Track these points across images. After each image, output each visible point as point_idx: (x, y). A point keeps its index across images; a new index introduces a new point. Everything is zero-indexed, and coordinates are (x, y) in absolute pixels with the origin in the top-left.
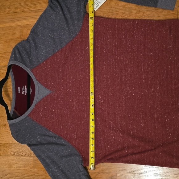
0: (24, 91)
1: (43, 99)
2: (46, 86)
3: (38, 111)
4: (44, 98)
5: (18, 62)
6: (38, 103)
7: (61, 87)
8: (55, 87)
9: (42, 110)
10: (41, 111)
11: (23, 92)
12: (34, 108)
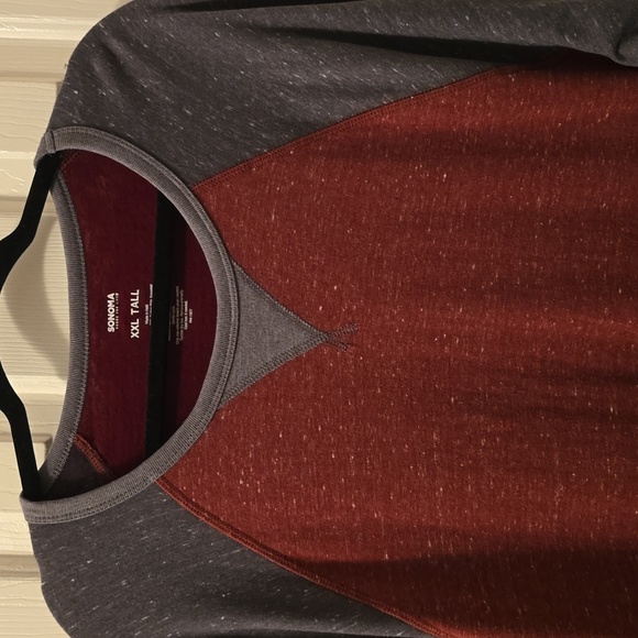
0: (141, 315)
1: (264, 381)
2: (292, 301)
3: (228, 458)
4: (271, 375)
5: (109, 137)
6: (231, 405)
7: (393, 317)
8: (349, 311)
9: (256, 451)
10: (245, 454)
11: (135, 326)
12: (202, 436)
